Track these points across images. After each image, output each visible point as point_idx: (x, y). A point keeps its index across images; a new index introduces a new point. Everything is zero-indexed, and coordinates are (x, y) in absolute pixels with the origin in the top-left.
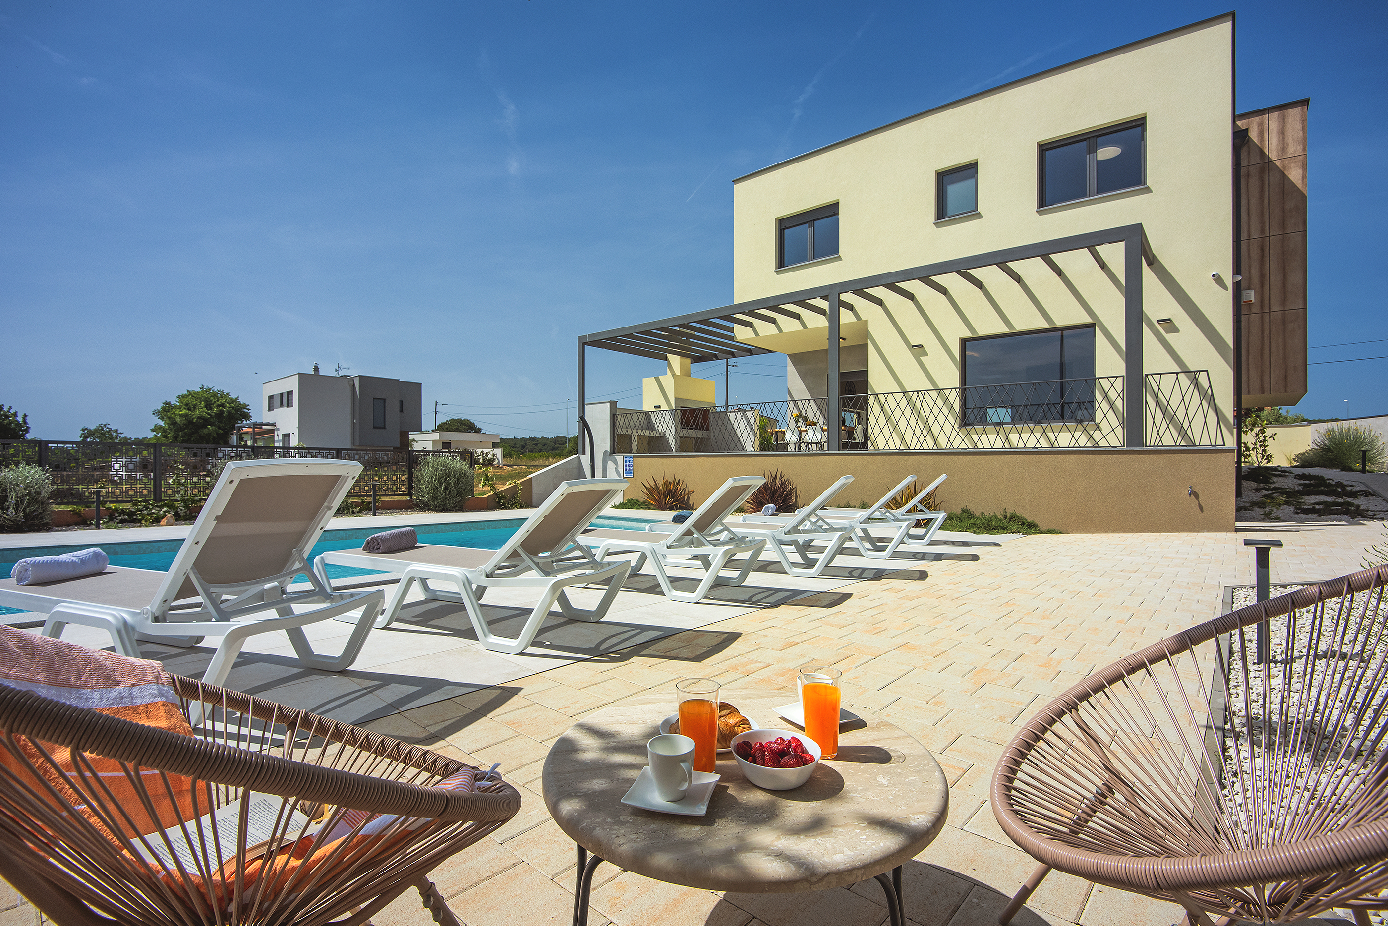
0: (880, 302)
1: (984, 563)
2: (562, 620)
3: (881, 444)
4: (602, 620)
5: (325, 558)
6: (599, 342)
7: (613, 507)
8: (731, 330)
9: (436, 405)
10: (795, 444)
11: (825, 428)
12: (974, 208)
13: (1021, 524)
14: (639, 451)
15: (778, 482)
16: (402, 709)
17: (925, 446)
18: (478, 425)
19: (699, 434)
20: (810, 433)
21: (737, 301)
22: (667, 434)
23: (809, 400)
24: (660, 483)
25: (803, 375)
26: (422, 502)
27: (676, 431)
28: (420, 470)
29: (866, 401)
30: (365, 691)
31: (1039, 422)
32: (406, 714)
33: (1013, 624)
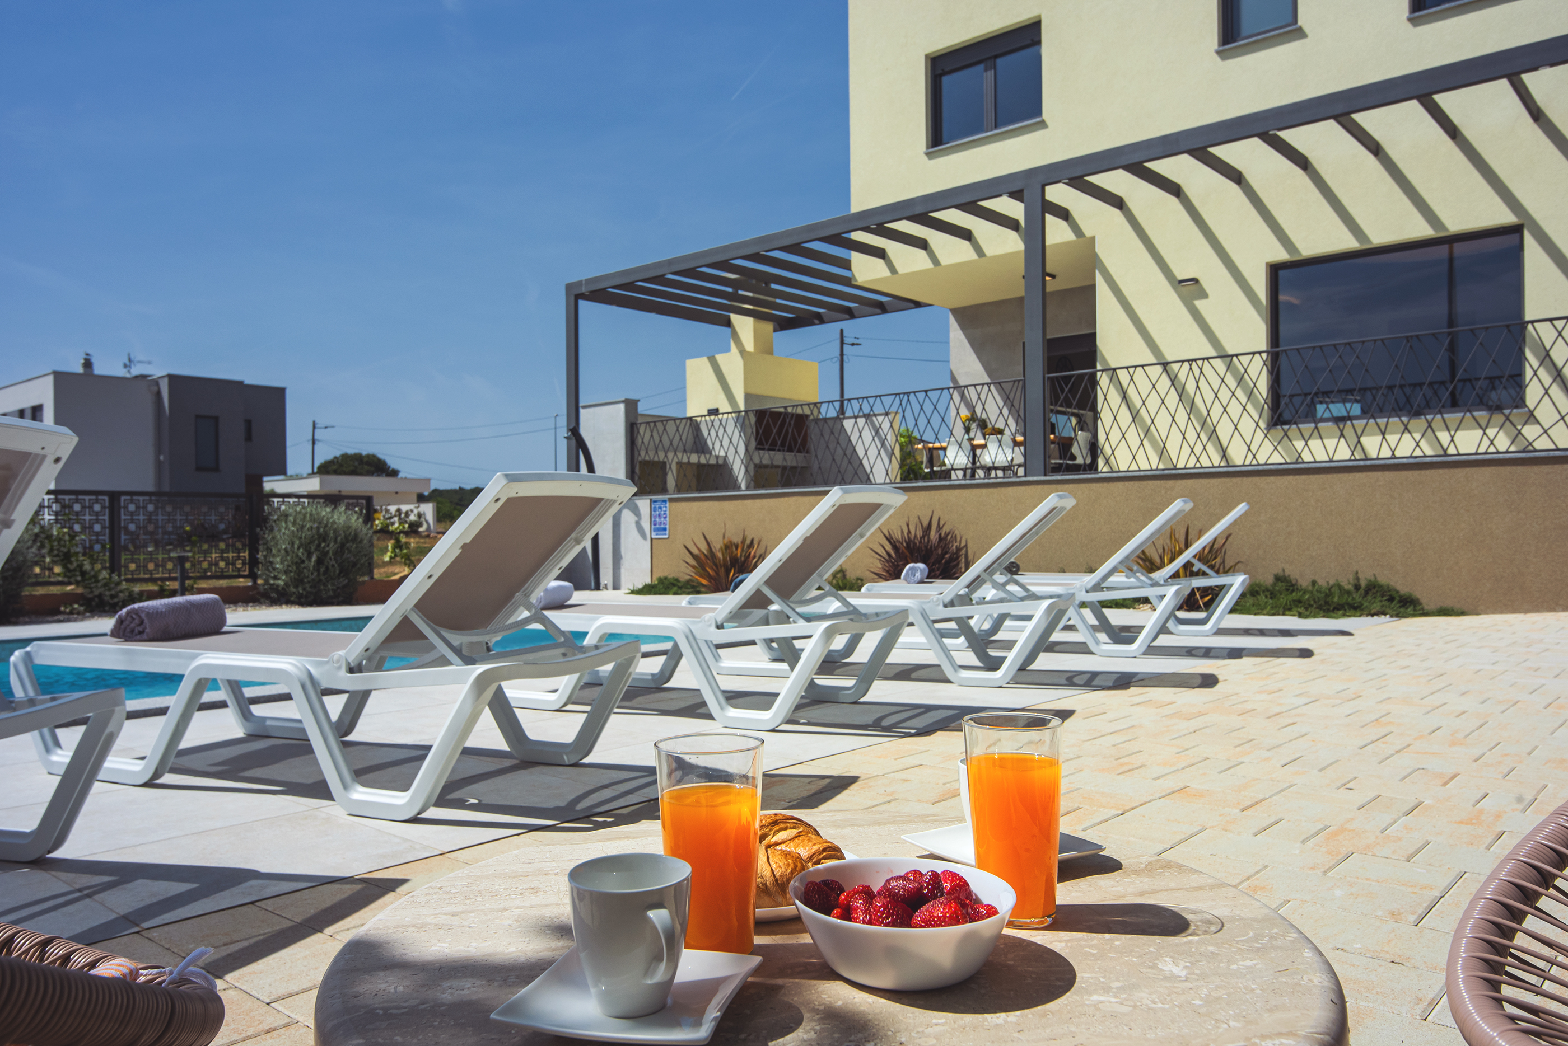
0: (1118, 202)
1: (1323, 661)
2: (507, 763)
3: (1123, 462)
4: (586, 761)
5: (33, 655)
6: (600, 295)
7: (633, 592)
8: (846, 265)
9: (314, 427)
10: (965, 470)
11: (1020, 438)
12: (1290, 20)
13: (1388, 600)
14: (679, 489)
15: (933, 535)
16: (146, 925)
17: (1205, 462)
18: (393, 463)
19: (790, 459)
20: (993, 447)
21: (856, 207)
22: (731, 458)
23: (988, 384)
24: (717, 545)
25: (979, 347)
26: (274, 588)
27: (747, 450)
28: (272, 530)
29: (1094, 382)
30: (78, 894)
31: (1417, 414)
32: (154, 934)
33: (1392, 755)
